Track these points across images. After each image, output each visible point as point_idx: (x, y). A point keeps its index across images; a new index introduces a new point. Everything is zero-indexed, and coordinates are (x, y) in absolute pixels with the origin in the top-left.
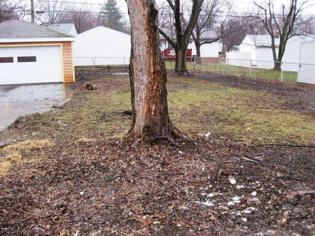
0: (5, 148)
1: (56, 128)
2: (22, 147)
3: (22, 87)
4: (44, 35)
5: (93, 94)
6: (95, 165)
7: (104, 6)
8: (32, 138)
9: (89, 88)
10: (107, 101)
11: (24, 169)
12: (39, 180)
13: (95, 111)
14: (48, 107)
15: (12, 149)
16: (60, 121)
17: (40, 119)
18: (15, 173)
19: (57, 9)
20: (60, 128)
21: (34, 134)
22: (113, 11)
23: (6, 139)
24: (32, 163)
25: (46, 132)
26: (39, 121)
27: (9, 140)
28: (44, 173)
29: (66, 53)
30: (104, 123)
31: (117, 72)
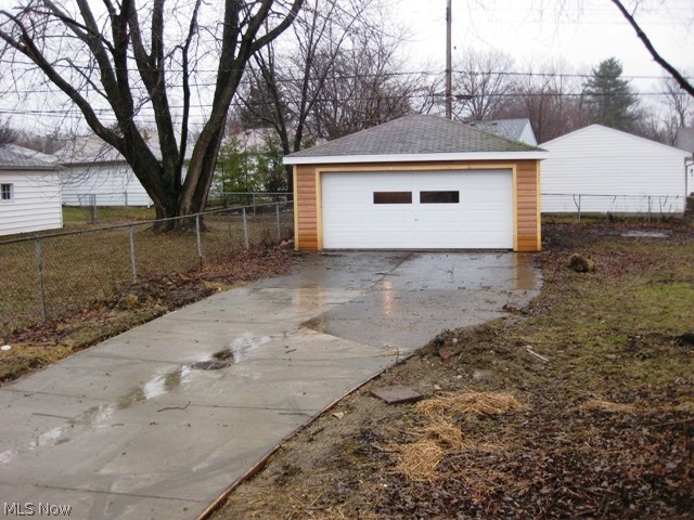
0: (420, 404)
1: (527, 365)
2: (458, 407)
3: (427, 257)
4: (479, 147)
5: (589, 282)
6: (652, 482)
7: (593, 79)
8: (476, 386)
9: (578, 266)
10: (629, 304)
11: (473, 466)
12: (514, 506)
13: (605, 326)
14: (494, 307)
15: (435, 408)
16: (529, 347)
17: (490, 341)
18: (455, 475)
19: (490, 88)
20: (534, 367)
21: (478, 375)
22: (612, 89)
23: (418, 380)
24: (489, 454)
25: (506, 374)
26: (489, 345)
27: (423, 384)
28: (522, 486)
29: (524, 186)
30: (639, 364)
31: (630, 229)
